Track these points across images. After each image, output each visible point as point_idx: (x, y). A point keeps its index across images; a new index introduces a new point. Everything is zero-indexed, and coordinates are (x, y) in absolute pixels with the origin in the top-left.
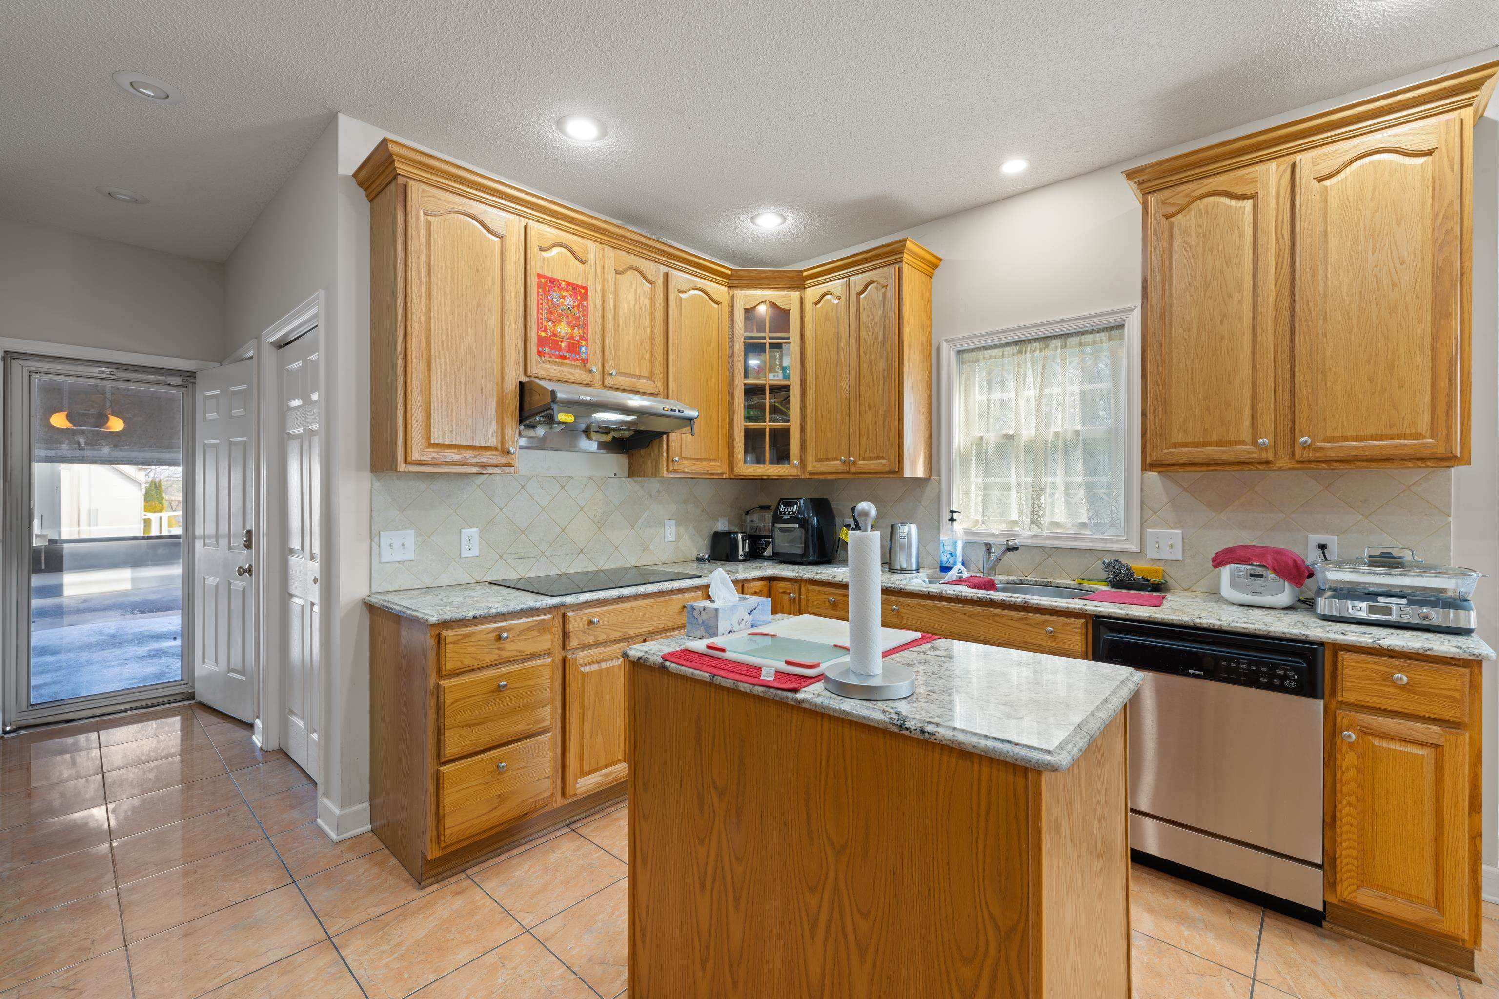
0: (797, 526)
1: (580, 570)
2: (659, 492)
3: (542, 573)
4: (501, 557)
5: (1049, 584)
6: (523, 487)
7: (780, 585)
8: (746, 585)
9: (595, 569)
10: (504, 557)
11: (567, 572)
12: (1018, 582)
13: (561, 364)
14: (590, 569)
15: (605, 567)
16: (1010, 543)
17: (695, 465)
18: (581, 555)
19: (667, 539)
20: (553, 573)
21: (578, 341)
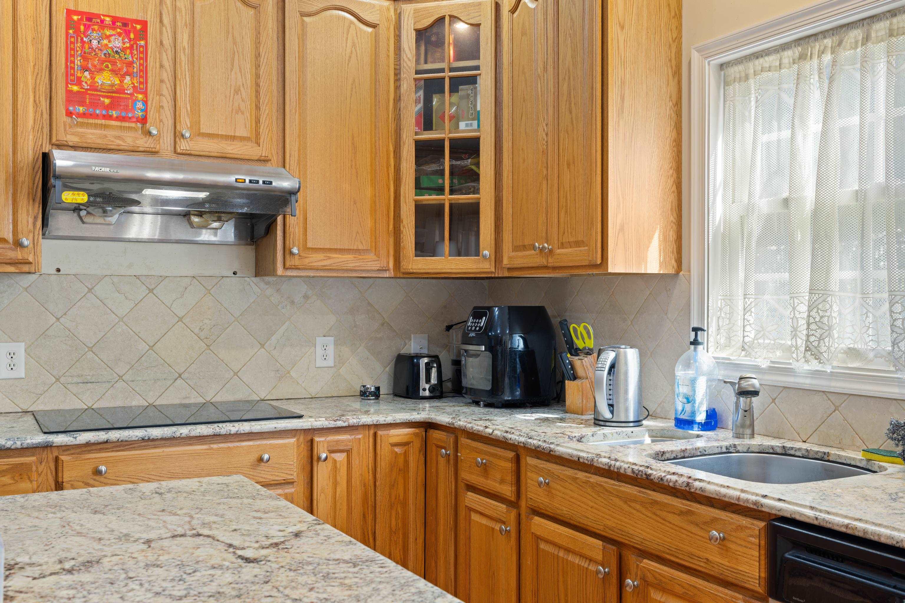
0: (483, 348)
1: (177, 402)
2: (306, 297)
3: (119, 403)
4: (58, 380)
5: (826, 458)
6: (90, 290)
7: (436, 435)
8: (380, 433)
9: (201, 400)
10: (62, 380)
11: (157, 403)
12: (779, 450)
13: (106, 127)
14: (192, 401)
15: (218, 399)
16: (745, 384)
17: (330, 258)
18: (179, 381)
19: (320, 363)
20: (134, 403)
21: (132, 95)
